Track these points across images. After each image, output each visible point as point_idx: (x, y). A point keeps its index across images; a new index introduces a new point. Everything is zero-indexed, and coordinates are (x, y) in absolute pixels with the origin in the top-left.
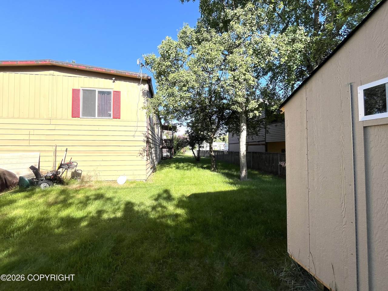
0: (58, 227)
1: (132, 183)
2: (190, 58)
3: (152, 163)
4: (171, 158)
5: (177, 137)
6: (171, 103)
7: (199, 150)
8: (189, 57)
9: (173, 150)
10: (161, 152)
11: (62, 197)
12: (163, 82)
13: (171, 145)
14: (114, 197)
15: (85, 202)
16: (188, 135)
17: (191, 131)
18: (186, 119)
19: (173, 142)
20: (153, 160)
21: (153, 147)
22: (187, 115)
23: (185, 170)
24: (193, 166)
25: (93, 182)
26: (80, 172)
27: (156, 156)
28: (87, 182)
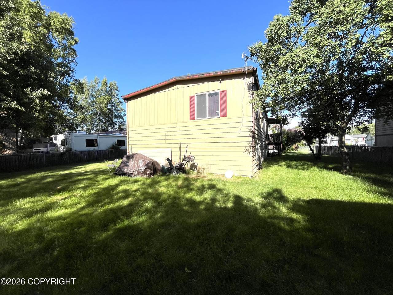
0: (185, 206)
1: (238, 178)
2: (308, 29)
3: (258, 160)
4: (279, 154)
5: (286, 130)
6: (282, 92)
7: (320, 146)
8: (306, 28)
9: (282, 146)
10: (267, 148)
11: (186, 183)
12: (272, 70)
13: (279, 140)
14: (224, 189)
15: (202, 190)
16: (303, 127)
17: (307, 122)
18: (301, 108)
19: (282, 137)
20: (259, 157)
21: (259, 143)
22: (303, 102)
23: (299, 169)
24: (310, 166)
25: (206, 174)
26: (196, 165)
27: (262, 153)
28: (201, 173)
